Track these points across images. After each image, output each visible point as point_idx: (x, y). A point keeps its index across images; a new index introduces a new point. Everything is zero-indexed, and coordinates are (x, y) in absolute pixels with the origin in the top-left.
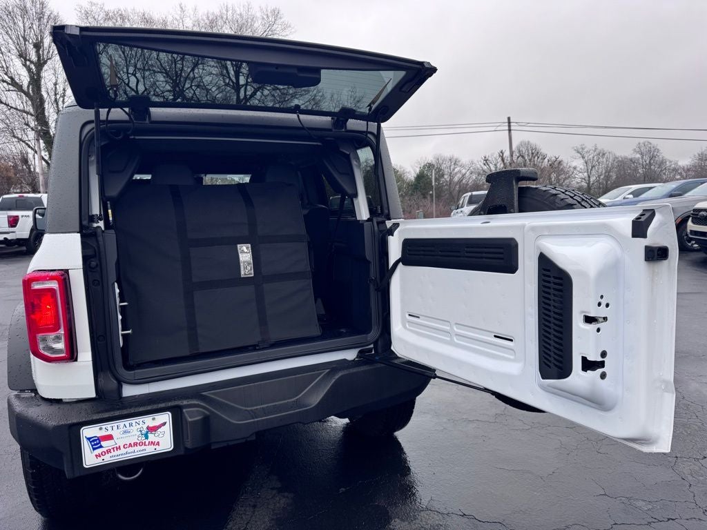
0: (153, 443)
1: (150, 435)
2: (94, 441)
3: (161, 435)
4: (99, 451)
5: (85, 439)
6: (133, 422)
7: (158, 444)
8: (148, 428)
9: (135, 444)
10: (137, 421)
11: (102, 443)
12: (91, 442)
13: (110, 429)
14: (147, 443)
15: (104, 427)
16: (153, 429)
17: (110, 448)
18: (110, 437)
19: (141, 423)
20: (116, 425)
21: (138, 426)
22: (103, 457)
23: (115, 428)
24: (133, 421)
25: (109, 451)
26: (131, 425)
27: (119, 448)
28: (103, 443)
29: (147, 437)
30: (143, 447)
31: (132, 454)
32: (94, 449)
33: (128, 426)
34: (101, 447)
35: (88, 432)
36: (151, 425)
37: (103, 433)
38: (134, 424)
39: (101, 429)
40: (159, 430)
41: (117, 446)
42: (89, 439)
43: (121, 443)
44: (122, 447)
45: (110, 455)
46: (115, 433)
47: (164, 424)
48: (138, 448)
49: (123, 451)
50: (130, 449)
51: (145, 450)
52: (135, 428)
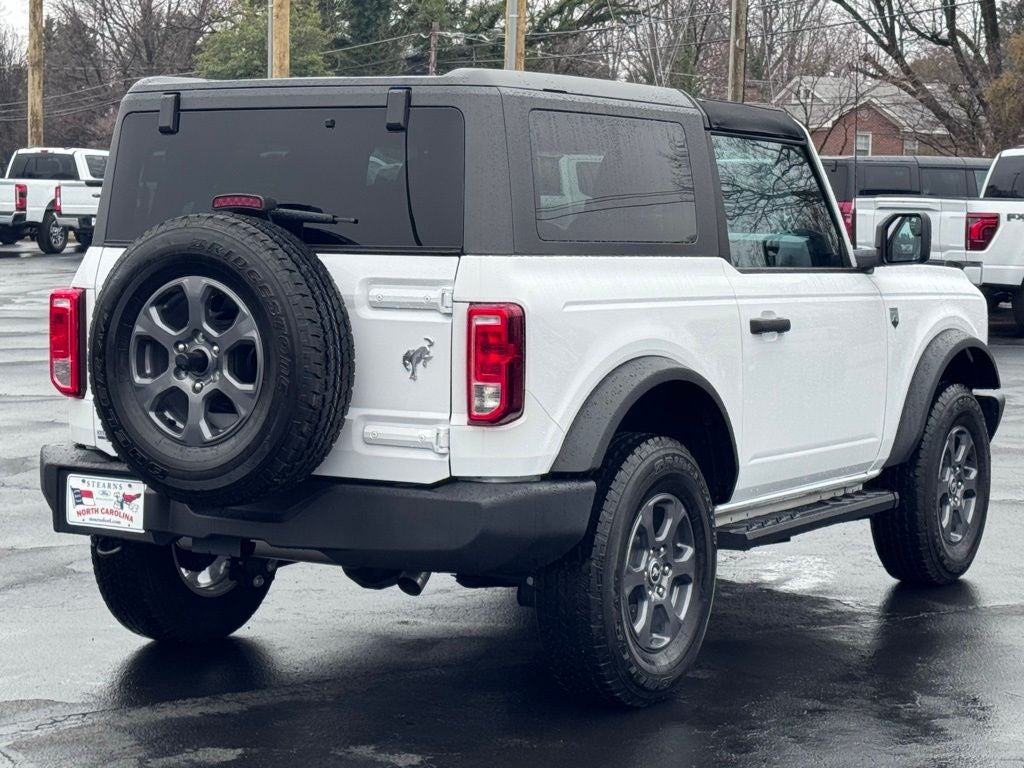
0: (126, 516)
1: (125, 505)
2: (77, 494)
3: (135, 510)
4: (80, 508)
5: (70, 489)
6: (112, 483)
7: (131, 519)
8: (124, 495)
9: (112, 512)
10: (115, 483)
11: (83, 499)
12: (74, 494)
13: (91, 485)
14: (122, 515)
15: (86, 480)
16: (128, 499)
17: (90, 508)
18: (89, 494)
19: (118, 487)
20: (97, 481)
21: (116, 490)
22: (83, 517)
23: (96, 484)
24: (112, 481)
25: (88, 511)
26: (109, 486)
27: (97, 511)
28: (85, 500)
29: (122, 507)
30: (117, 519)
31: (109, 524)
32: (77, 504)
33: (106, 485)
34: (82, 503)
35: (73, 481)
36: (127, 494)
37: (84, 487)
38: (112, 486)
39: (84, 481)
40: (134, 502)
41: (96, 507)
42: (73, 490)
43: (100, 505)
44: (99, 511)
45: (89, 516)
46: (95, 491)
47: (138, 496)
48: (114, 518)
49: (100, 516)
50: (107, 517)
51: (119, 522)
52: (112, 491)
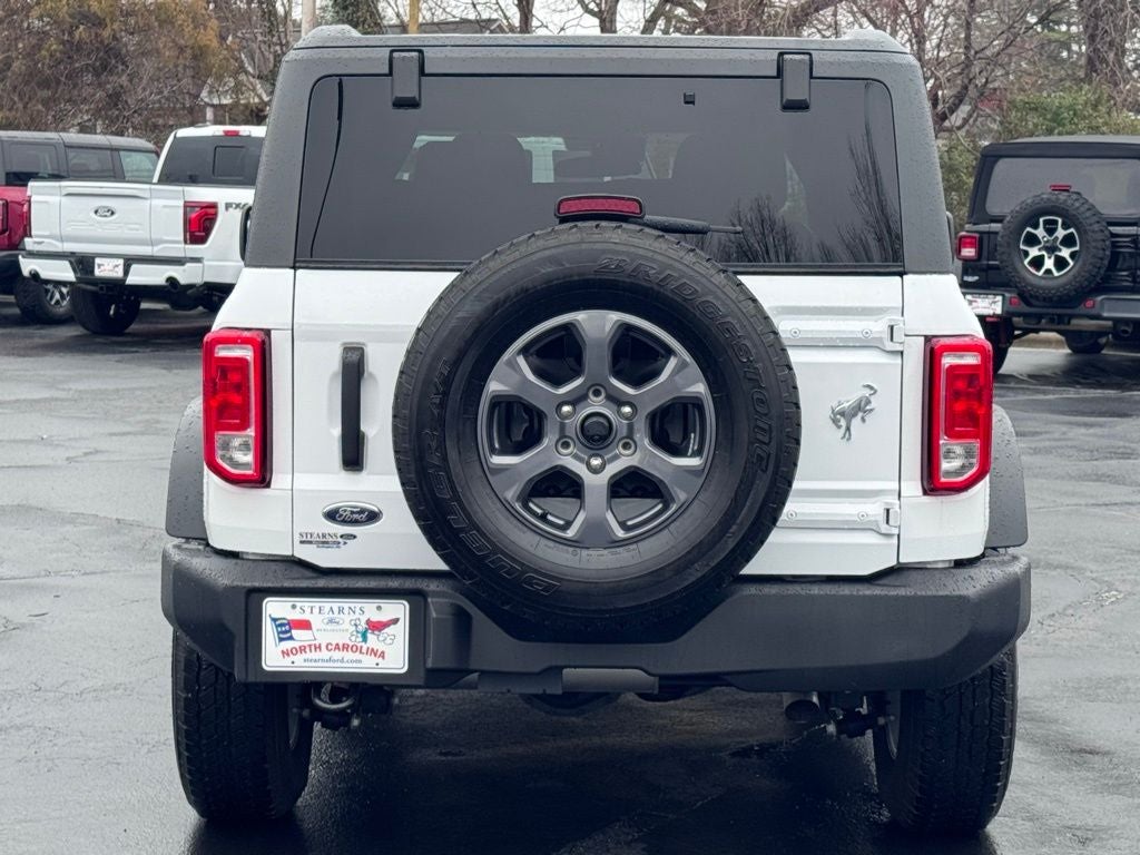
0: (373, 652)
1: (370, 636)
2: (281, 625)
3: (388, 641)
4: (287, 645)
5: (269, 620)
6: (346, 606)
7: (381, 655)
8: (368, 622)
9: (345, 647)
10: (352, 606)
11: (293, 631)
12: (277, 626)
13: (308, 610)
14: (364, 650)
15: (299, 605)
16: (376, 627)
17: (306, 644)
18: (305, 625)
19: (358, 611)
20: (317, 605)
21: (353, 617)
22: (292, 658)
23: (316, 610)
24: (346, 603)
25: (302, 649)
26: (341, 610)
27: (318, 648)
28: (295, 633)
29: (365, 639)
30: (357, 656)
31: (339, 664)
32: (281, 640)
33: (336, 610)
34: (291, 638)
35: (274, 608)
36: (374, 619)
37: (296, 615)
38: (346, 610)
39: (294, 607)
40: (386, 630)
41: (317, 643)
42: (274, 620)
43: (322, 639)
44: (323, 647)
45: (304, 656)
46: (315, 620)
47: (396, 621)
48: (349, 655)
49: (325, 654)
50: (337, 655)
51: (360, 661)
52: (347, 618)
